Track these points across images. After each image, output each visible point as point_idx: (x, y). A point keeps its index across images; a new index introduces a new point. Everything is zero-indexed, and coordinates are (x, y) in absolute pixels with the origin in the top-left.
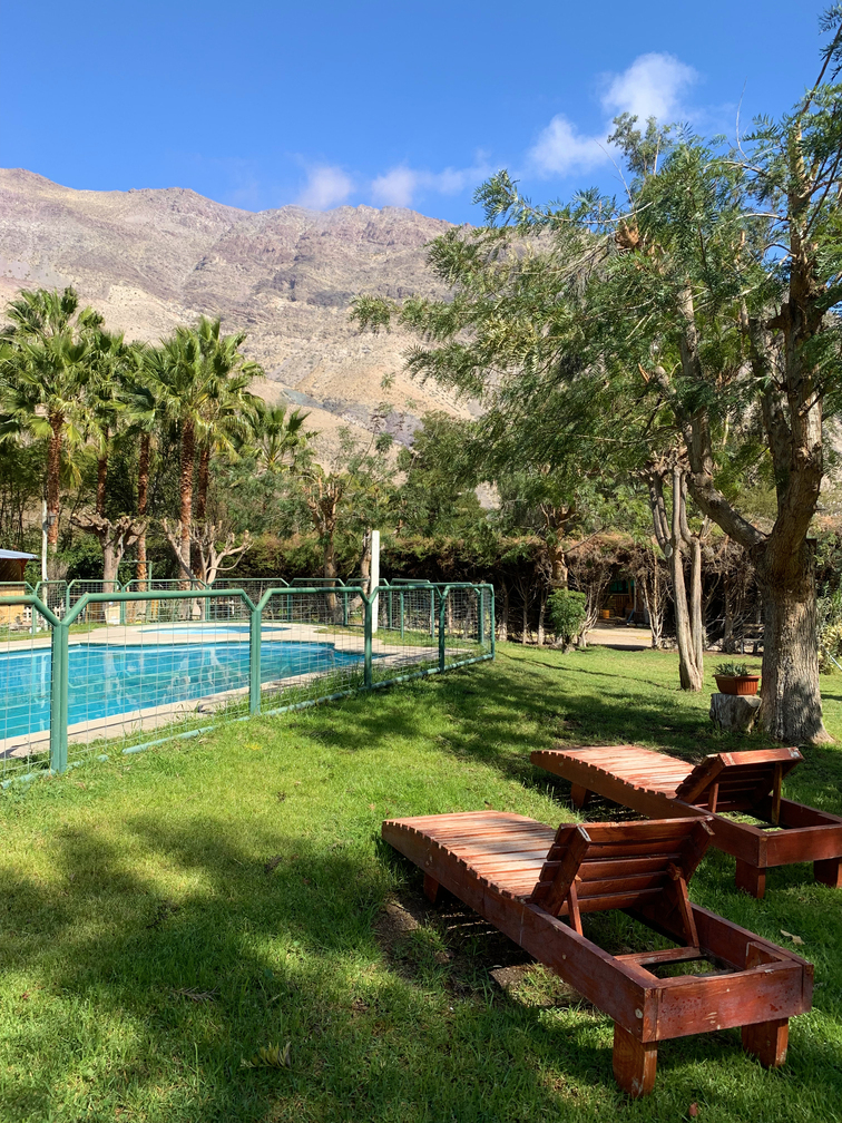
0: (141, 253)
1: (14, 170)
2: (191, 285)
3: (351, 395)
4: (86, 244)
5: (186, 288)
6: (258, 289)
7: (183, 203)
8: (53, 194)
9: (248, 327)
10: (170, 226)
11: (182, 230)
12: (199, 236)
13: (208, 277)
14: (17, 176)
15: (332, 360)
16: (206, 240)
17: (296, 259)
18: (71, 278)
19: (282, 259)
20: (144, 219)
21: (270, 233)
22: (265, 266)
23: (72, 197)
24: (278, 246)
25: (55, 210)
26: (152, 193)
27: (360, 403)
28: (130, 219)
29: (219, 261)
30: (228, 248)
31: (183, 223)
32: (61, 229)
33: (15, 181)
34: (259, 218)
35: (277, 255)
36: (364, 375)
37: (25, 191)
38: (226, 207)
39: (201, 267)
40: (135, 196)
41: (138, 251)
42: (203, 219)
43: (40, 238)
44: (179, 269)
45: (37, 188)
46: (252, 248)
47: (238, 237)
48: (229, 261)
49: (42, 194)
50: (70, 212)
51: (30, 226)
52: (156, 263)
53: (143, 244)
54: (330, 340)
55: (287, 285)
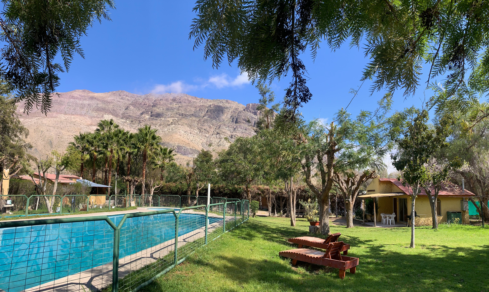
0: (112, 107)
1: (83, 90)
2: (123, 114)
3: (168, 141)
4: (99, 105)
5: (122, 114)
6: (142, 114)
7: (122, 94)
8: (91, 94)
9: (139, 124)
10: (119, 100)
11: (122, 101)
12: (126, 101)
13: (128, 112)
14: (84, 91)
15: (162, 132)
16: (128, 103)
17: (153, 106)
18: (95, 114)
19: (149, 106)
20: (112, 98)
21: (145, 100)
22: (144, 108)
23: (96, 95)
24: (148, 103)
25: (92, 98)
26: (114, 92)
27: (170, 143)
28: (109, 99)
29: (132, 107)
30: (134, 104)
31: (122, 99)
32: (93, 102)
33: (83, 92)
34: (143, 97)
35: (147, 105)
36: (171, 136)
37: (86, 94)
38: (134, 94)
39: (127, 109)
40: (110, 93)
41: (111, 106)
42: (127, 97)
43: (88, 105)
44: (120, 110)
45: (88, 93)
46: (141, 104)
47: (137, 101)
48: (134, 107)
49: (89, 95)
50: (95, 98)
51: (86, 102)
52: (115, 109)
53: (112, 104)
54: (162, 126)
55: (150, 113)
